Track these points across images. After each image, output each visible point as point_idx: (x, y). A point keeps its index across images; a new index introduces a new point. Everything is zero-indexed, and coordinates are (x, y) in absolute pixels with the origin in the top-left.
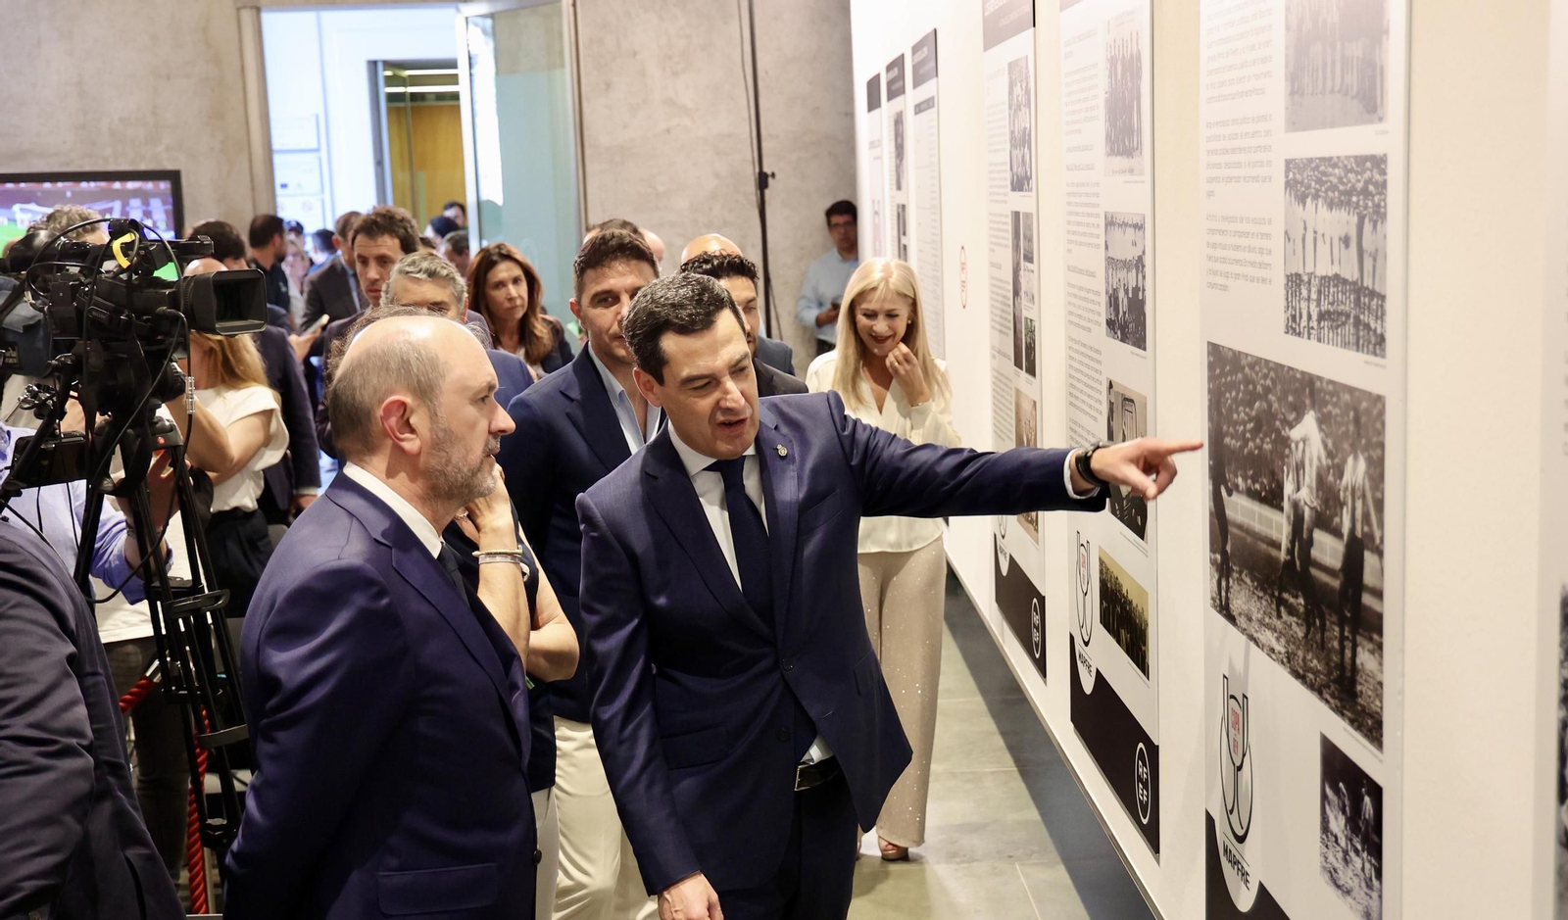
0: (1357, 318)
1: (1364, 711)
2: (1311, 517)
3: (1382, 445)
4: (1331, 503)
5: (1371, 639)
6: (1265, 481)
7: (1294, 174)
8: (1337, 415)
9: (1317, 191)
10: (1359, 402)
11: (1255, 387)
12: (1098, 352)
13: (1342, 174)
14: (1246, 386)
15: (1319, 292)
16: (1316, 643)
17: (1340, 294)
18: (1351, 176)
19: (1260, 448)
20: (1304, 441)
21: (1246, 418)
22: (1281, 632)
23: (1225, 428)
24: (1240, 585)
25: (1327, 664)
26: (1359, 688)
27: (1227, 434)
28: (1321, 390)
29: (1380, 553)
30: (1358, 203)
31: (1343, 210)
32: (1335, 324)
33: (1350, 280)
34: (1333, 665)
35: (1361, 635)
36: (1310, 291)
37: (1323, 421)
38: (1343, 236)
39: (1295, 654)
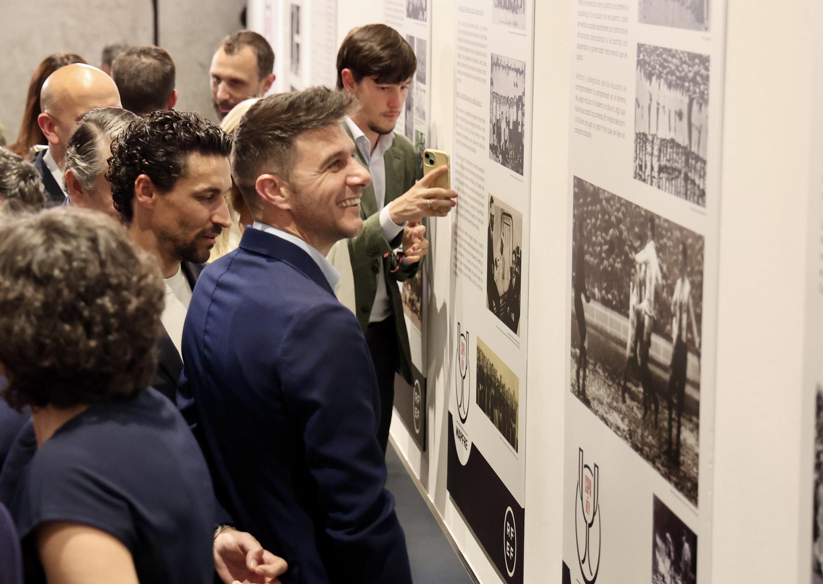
0: (686, 175)
1: (685, 476)
2: (650, 324)
3: (701, 273)
4: (664, 314)
5: (691, 421)
6: (616, 293)
7: (644, 55)
8: (670, 247)
9: (661, 73)
10: (687, 238)
11: (610, 217)
12: (481, 170)
13: (679, 63)
14: (603, 216)
15: (660, 151)
16: (651, 422)
17: (675, 155)
18: (685, 66)
19: (612, 266)
20: (646, 264)
21: (603, 241)
22: (625, 414)
23: (586, 247)
24: (594, 375)
25: (659, 440)
26: (682, 458)
27: (587, 252)
28: (660, 226)
29: (698, 354)
30: (689, 88)
31: (678, 91)
32: (670, 176)
33: (682, 144)
34: (663, 440)
35: (684, 417)
36: (653, 148)
37: (660, 250)
38: (678, 111)
39: (635, 432)
